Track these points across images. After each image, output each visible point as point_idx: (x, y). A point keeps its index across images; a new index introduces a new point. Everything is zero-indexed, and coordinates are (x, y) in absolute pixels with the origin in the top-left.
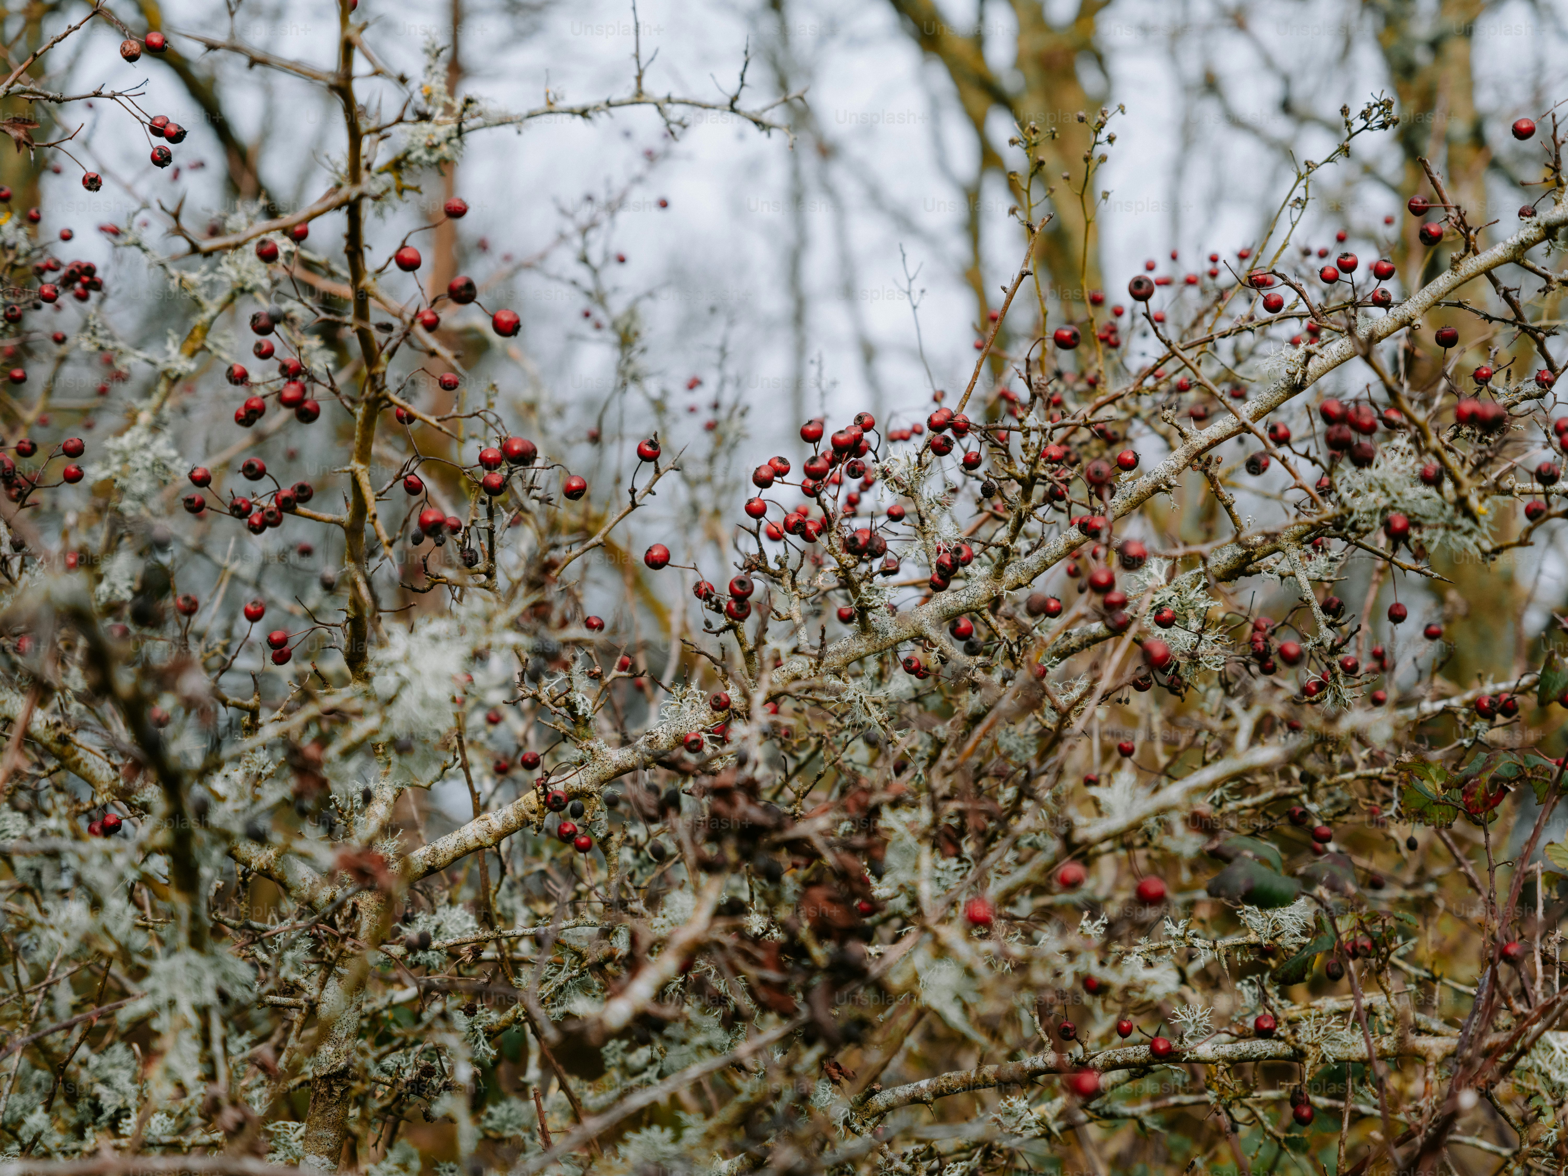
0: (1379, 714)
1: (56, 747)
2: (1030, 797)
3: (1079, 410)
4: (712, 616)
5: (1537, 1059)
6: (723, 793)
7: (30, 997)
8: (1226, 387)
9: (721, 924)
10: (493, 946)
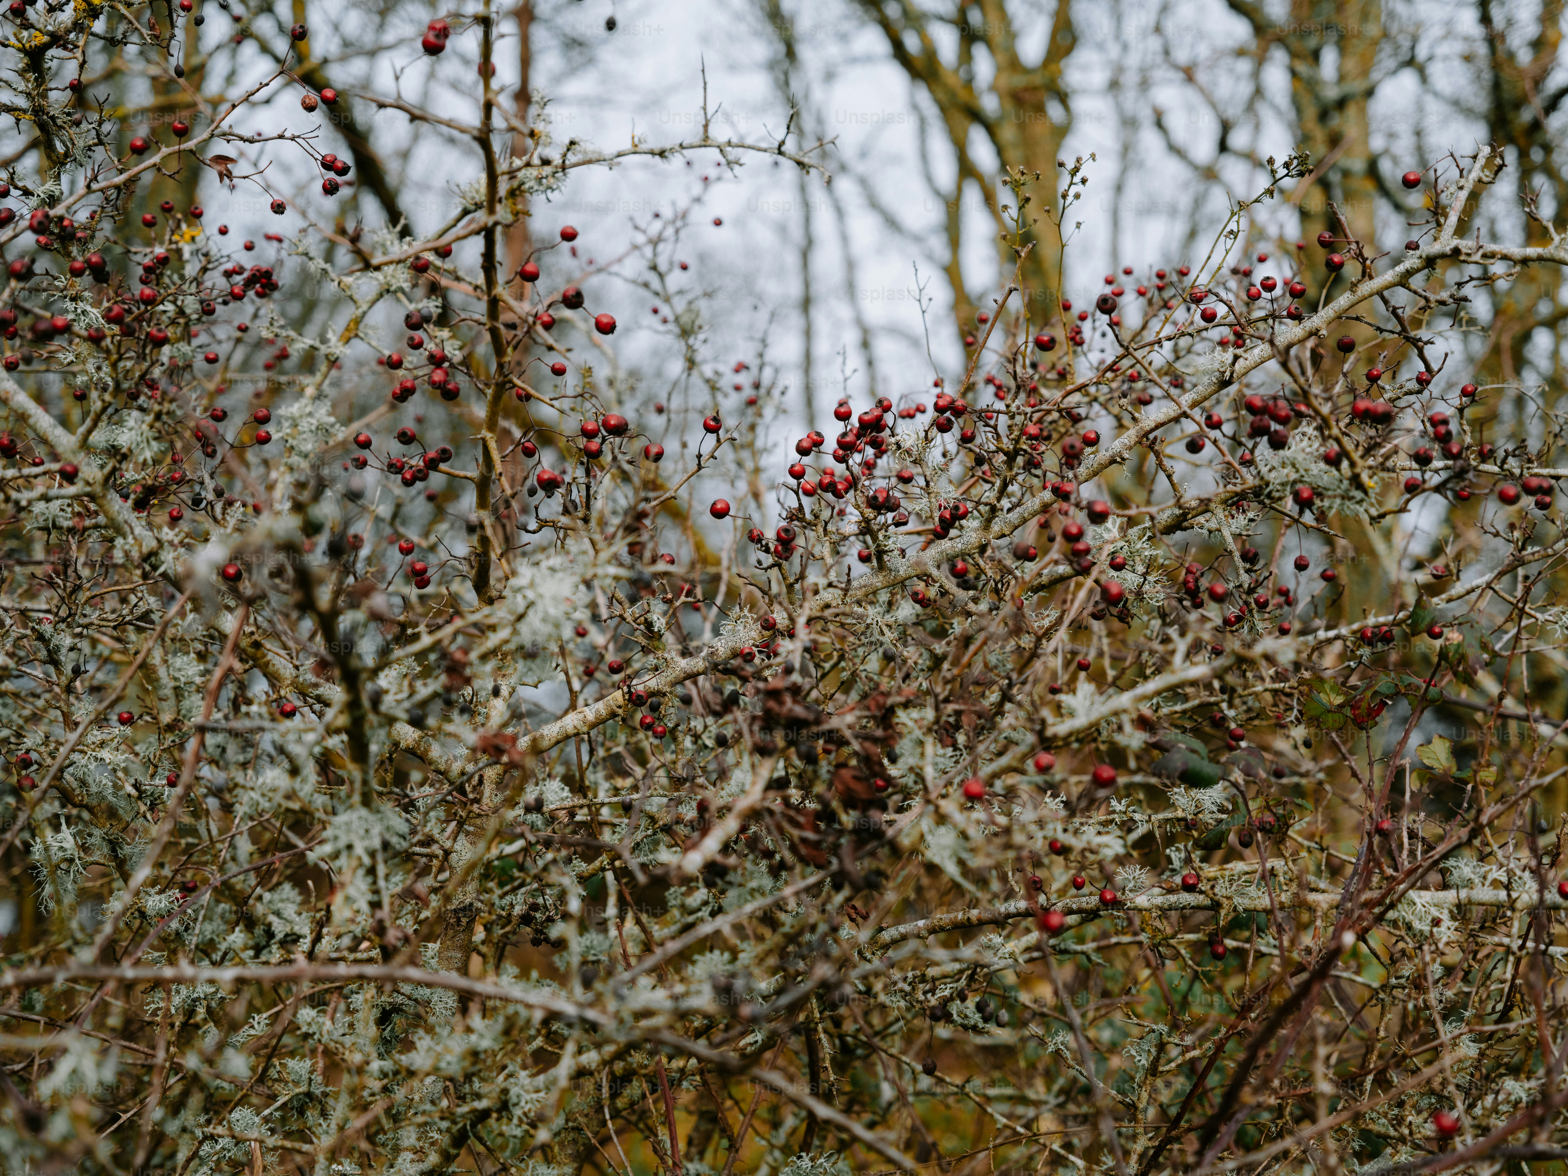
0: (1286, 640)
1: (251, 650)
2: (1010, 701)
3: (1051, 394)
4: (762, 556)
5: (1402, 912)
6: (774, 694)
7: (219, 846)
8: (1167, 379)
9: (771, 794)
10: (585, 810)
